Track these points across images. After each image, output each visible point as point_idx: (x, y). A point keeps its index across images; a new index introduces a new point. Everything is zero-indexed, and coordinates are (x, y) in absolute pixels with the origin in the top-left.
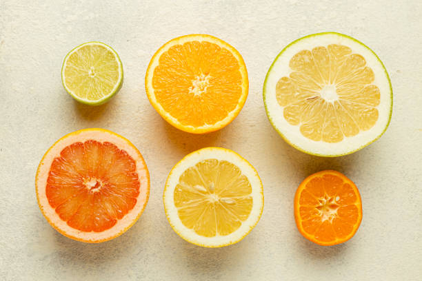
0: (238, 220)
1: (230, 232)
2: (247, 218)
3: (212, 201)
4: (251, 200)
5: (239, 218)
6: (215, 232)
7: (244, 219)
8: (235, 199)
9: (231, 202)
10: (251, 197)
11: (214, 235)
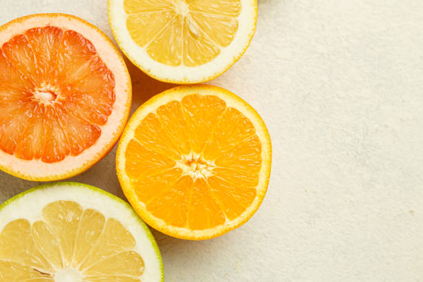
0: (181, 57)
1: (160, 61)
2: (193, 65)
3: (177, 10)
4: (217, 54)
5: (185, 57)
6: (145, 43)
7: (188, 64)
8: (203, 35)
9: (194, 31)
10: (219, 51)
11: (141, 46)
